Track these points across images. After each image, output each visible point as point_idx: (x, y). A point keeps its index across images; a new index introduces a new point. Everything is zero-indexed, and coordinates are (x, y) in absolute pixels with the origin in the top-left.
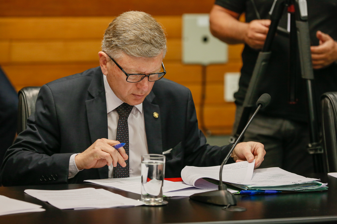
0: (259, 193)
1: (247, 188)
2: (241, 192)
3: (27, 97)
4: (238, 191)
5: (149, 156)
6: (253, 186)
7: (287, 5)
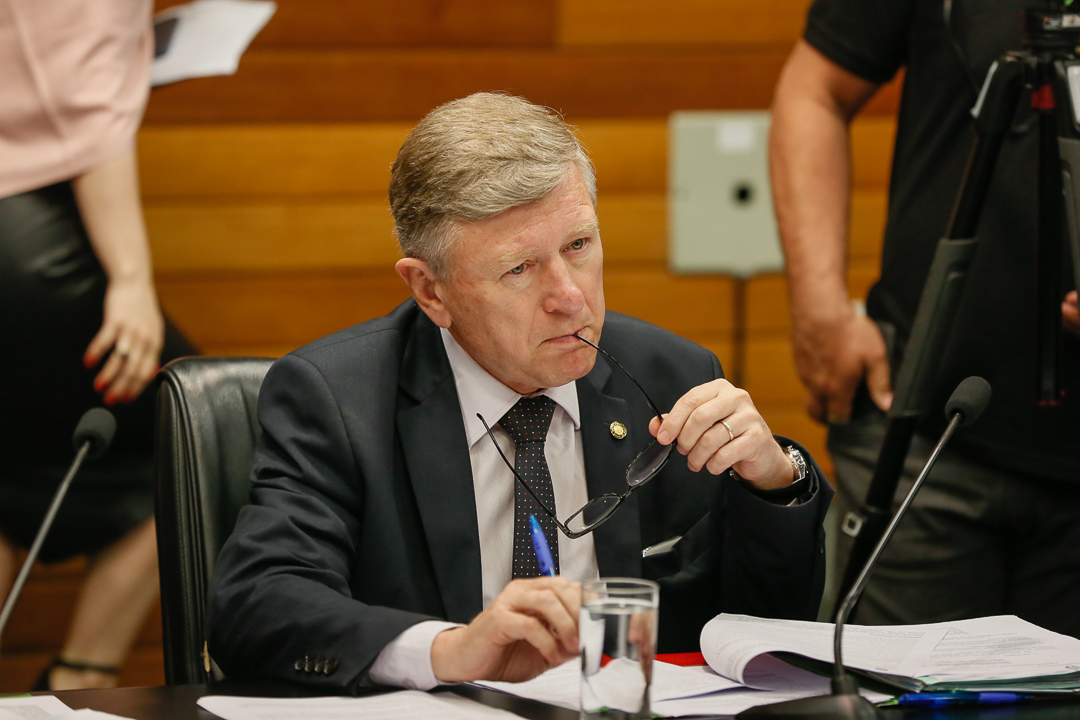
0: (961, 703)
1: (922, 687)
2: (901, 698)
3: (186, 394)
4: (892, 697)
5: (605, 586)
6: (940, 679)
7: (1029, 86)
